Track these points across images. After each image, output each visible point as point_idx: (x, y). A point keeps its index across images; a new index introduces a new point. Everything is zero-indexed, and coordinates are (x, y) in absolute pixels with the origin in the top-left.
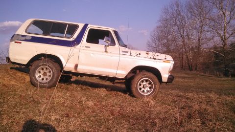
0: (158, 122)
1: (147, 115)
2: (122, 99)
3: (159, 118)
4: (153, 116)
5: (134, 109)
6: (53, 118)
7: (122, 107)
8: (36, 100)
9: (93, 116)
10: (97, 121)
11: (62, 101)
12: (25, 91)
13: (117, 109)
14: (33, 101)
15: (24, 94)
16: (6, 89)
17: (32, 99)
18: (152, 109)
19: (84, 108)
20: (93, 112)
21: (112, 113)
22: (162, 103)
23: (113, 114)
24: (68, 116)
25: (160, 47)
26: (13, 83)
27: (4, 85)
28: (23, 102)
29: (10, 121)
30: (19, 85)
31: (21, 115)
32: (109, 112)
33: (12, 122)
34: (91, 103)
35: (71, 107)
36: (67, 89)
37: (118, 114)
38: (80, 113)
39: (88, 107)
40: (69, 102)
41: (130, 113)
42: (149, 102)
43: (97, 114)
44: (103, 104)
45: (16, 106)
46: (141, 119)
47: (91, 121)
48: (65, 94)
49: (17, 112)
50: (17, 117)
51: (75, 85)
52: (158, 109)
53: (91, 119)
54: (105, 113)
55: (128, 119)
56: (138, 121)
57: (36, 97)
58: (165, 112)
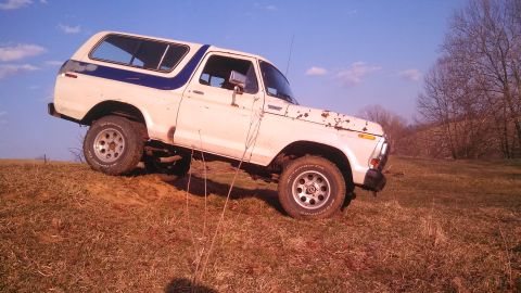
0: (460, 285)
1: (431, 268)
2: (369, 230)
3: (463, 275)
4: (446, 269)
5: (399, 254)
6: (220, 276)
7: (370, 250)
8: (182, 237)
9: (307, 272)
10: (315, 282)
11: (236, 237)
12: (159, 218)
13: (359, 254)
14: (176, 239)
15: (156, 226)
16: (119, 216)
17: (173, 235)
18: (443, 253)
19: (285, 253)
20: (307, 261)
21: (349, 263)
22: (467, 238)
23: (351, 267)
24: (251, 272)
25: (450, 107)
26: (133, 201)
27: (116, 207)
28: (156, 241)
29: (131, 283)
30: (145, 204)
31: (153, 271)
32: (341, 262)
33: (135, 286)
34: (299, 242)
35: (257, 252)
36: (246, 211)
37: (363, 265)
38: (276, 265)
39: (294, 251)
40: (251, 241)
41: (390, 263)
42: (433, 237)
43: (315, 267)
44: (327, 242)
45: (141, 250)
46: (419, 276)
47: (304, 282)
48: (241, 222)
49: (145, 264)
50: (145, 276)
51: (262, 203)
52: (457, 252)
53: (303, 277)
54: (334, 264)
55: (388, 277)
56: (411, 282)
57: (181, 231)
58: (475, 261)
